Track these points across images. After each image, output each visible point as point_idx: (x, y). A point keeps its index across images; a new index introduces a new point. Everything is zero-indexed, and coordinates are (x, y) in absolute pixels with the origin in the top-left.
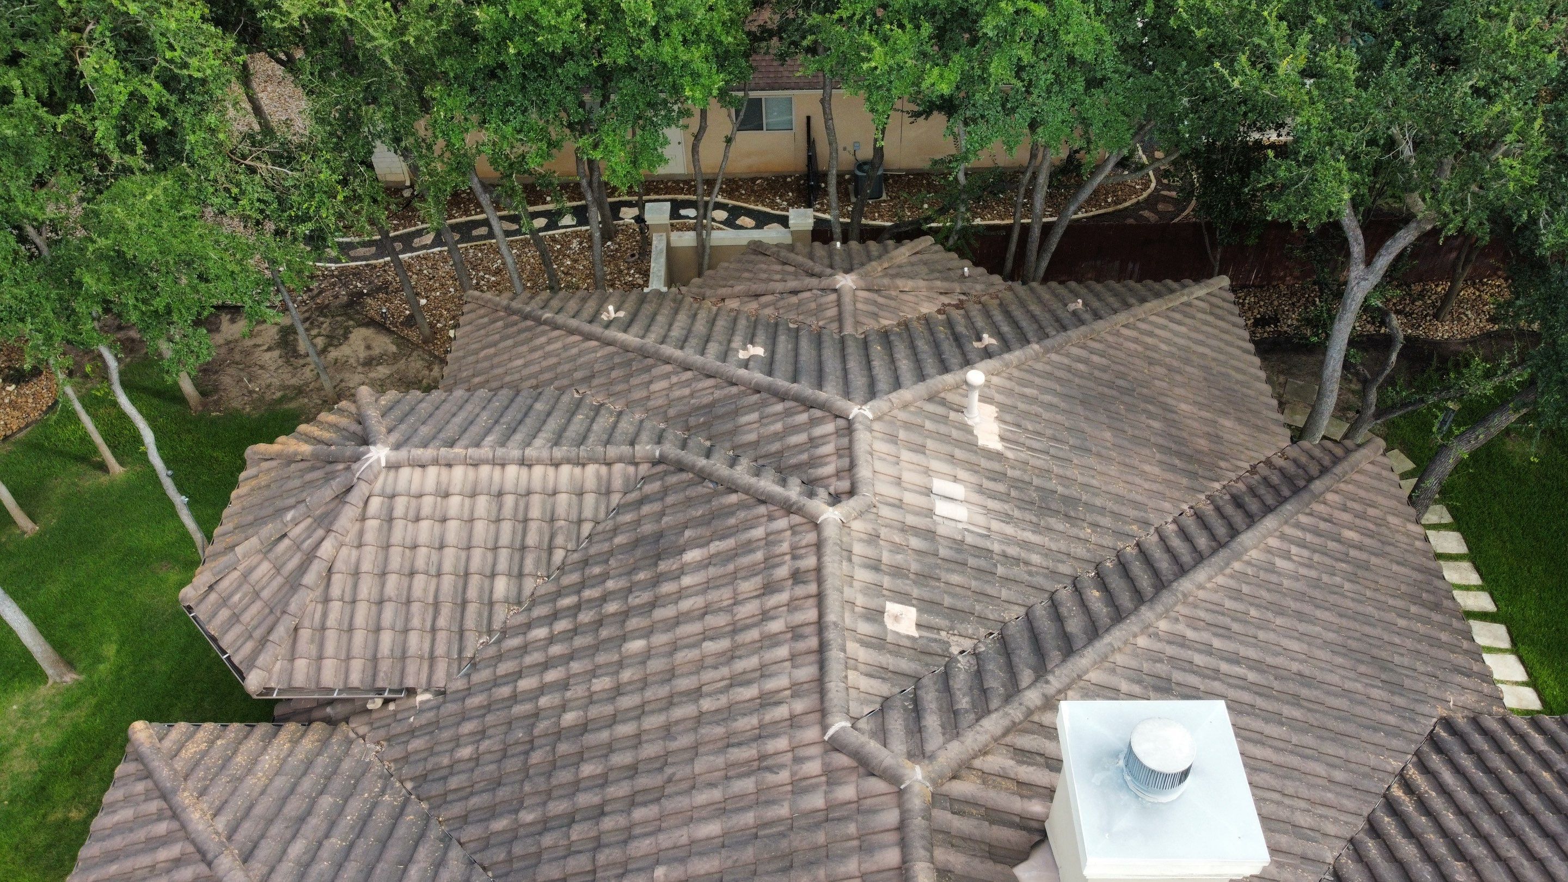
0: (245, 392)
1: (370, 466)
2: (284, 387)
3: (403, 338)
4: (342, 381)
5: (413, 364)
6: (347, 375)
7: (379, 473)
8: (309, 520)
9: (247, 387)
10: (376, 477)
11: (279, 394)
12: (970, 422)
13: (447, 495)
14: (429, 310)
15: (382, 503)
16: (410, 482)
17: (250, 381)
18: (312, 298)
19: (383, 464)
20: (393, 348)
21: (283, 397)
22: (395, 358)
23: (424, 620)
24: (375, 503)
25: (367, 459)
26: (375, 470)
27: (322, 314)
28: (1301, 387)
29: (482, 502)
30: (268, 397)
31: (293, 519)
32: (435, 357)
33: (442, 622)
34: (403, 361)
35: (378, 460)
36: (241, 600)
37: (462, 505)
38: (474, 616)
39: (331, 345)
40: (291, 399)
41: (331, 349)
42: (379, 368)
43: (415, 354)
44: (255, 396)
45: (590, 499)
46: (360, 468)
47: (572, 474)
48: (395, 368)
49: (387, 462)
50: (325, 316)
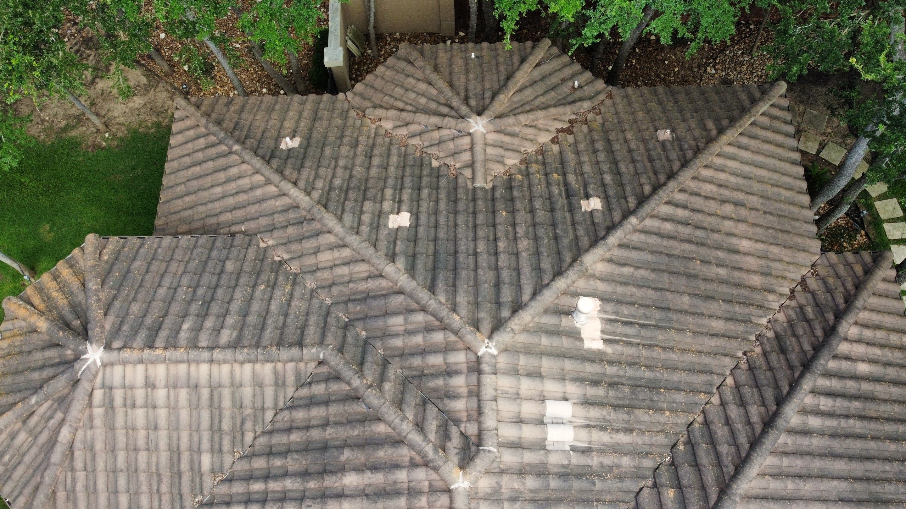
0: (39, 120)
1: (88, 368)
2: (67, 117)
3: (150, 70)
4: (108, 110)
5: (159, 94)
6: (112, 105)
7: (97, 372)
8: (49, 402)
9: (39, 116)
10: (95, 376)
11: (64, 123)
12: (578, 325)
13: (154, 387)
14: (167, 44)
15: (104, 394)
16: (124, 377)
17: (41, 110)
18: (79, 31)
19: (99, 363)
20: (144, 80)
21: (67, 125)
22: (146, 89)
23: (150, 485)
24: (98, 395)
25: (86, 360)
26: (93, 370)
27: (88, 47)
28: (815, 116)
29: (183, 394)
30: (56, 126)
31: (37, 403)
32: (176, 89)
33: (164, 488)
34: (152, 92)
35: (94, 362)
36: (10, 460)
37: (168, 395)
38: (189, 483)
39: (97, 77)
40: (73, 128)
41: (98, 80)
42: (135, 98)
43: (160, 85)
44: (46, 124)
45: (269, 392)
46: (81, 368)
47: (254, 371)
48: (146, 98)
49: (102, 363)
50: (90, 49)
